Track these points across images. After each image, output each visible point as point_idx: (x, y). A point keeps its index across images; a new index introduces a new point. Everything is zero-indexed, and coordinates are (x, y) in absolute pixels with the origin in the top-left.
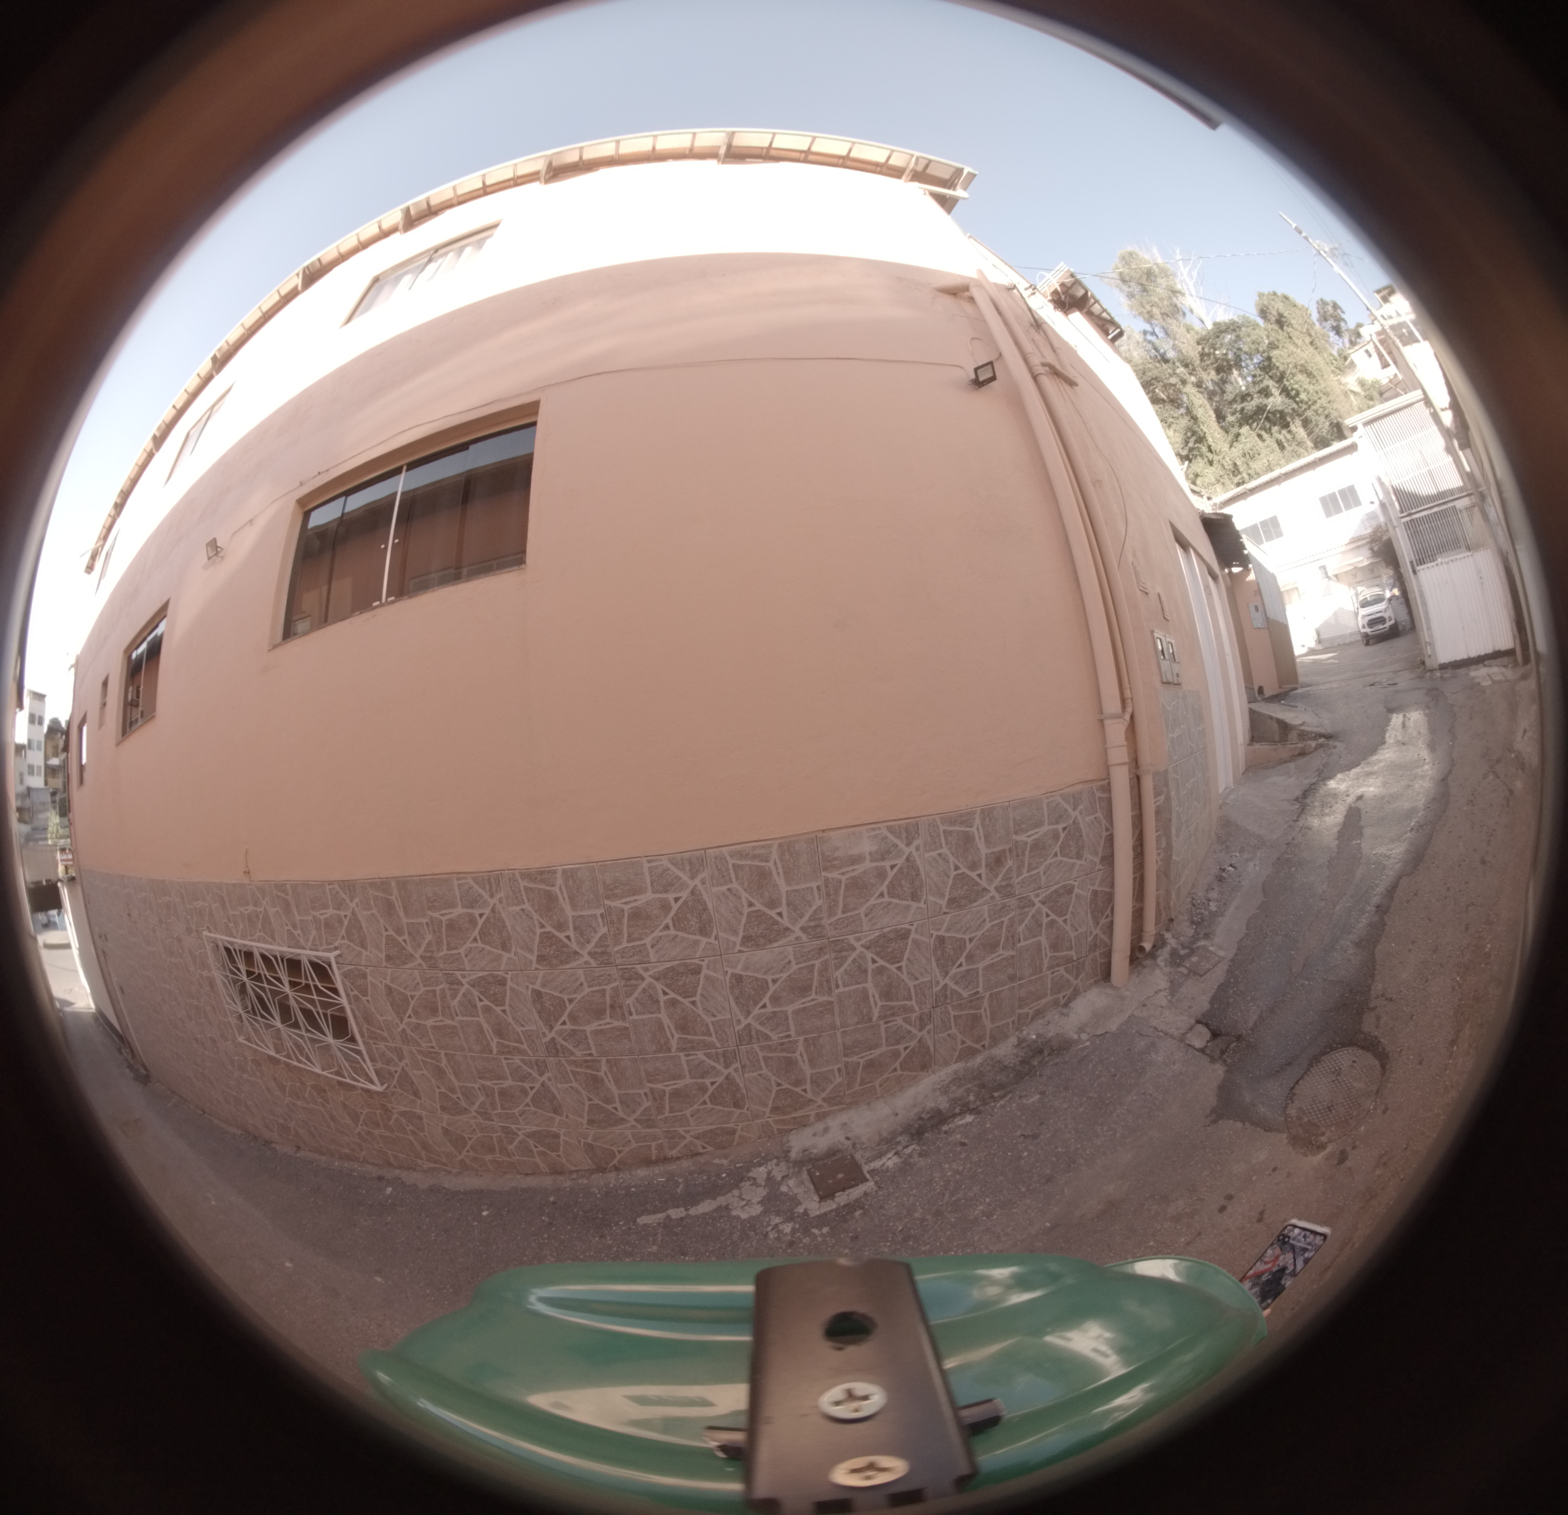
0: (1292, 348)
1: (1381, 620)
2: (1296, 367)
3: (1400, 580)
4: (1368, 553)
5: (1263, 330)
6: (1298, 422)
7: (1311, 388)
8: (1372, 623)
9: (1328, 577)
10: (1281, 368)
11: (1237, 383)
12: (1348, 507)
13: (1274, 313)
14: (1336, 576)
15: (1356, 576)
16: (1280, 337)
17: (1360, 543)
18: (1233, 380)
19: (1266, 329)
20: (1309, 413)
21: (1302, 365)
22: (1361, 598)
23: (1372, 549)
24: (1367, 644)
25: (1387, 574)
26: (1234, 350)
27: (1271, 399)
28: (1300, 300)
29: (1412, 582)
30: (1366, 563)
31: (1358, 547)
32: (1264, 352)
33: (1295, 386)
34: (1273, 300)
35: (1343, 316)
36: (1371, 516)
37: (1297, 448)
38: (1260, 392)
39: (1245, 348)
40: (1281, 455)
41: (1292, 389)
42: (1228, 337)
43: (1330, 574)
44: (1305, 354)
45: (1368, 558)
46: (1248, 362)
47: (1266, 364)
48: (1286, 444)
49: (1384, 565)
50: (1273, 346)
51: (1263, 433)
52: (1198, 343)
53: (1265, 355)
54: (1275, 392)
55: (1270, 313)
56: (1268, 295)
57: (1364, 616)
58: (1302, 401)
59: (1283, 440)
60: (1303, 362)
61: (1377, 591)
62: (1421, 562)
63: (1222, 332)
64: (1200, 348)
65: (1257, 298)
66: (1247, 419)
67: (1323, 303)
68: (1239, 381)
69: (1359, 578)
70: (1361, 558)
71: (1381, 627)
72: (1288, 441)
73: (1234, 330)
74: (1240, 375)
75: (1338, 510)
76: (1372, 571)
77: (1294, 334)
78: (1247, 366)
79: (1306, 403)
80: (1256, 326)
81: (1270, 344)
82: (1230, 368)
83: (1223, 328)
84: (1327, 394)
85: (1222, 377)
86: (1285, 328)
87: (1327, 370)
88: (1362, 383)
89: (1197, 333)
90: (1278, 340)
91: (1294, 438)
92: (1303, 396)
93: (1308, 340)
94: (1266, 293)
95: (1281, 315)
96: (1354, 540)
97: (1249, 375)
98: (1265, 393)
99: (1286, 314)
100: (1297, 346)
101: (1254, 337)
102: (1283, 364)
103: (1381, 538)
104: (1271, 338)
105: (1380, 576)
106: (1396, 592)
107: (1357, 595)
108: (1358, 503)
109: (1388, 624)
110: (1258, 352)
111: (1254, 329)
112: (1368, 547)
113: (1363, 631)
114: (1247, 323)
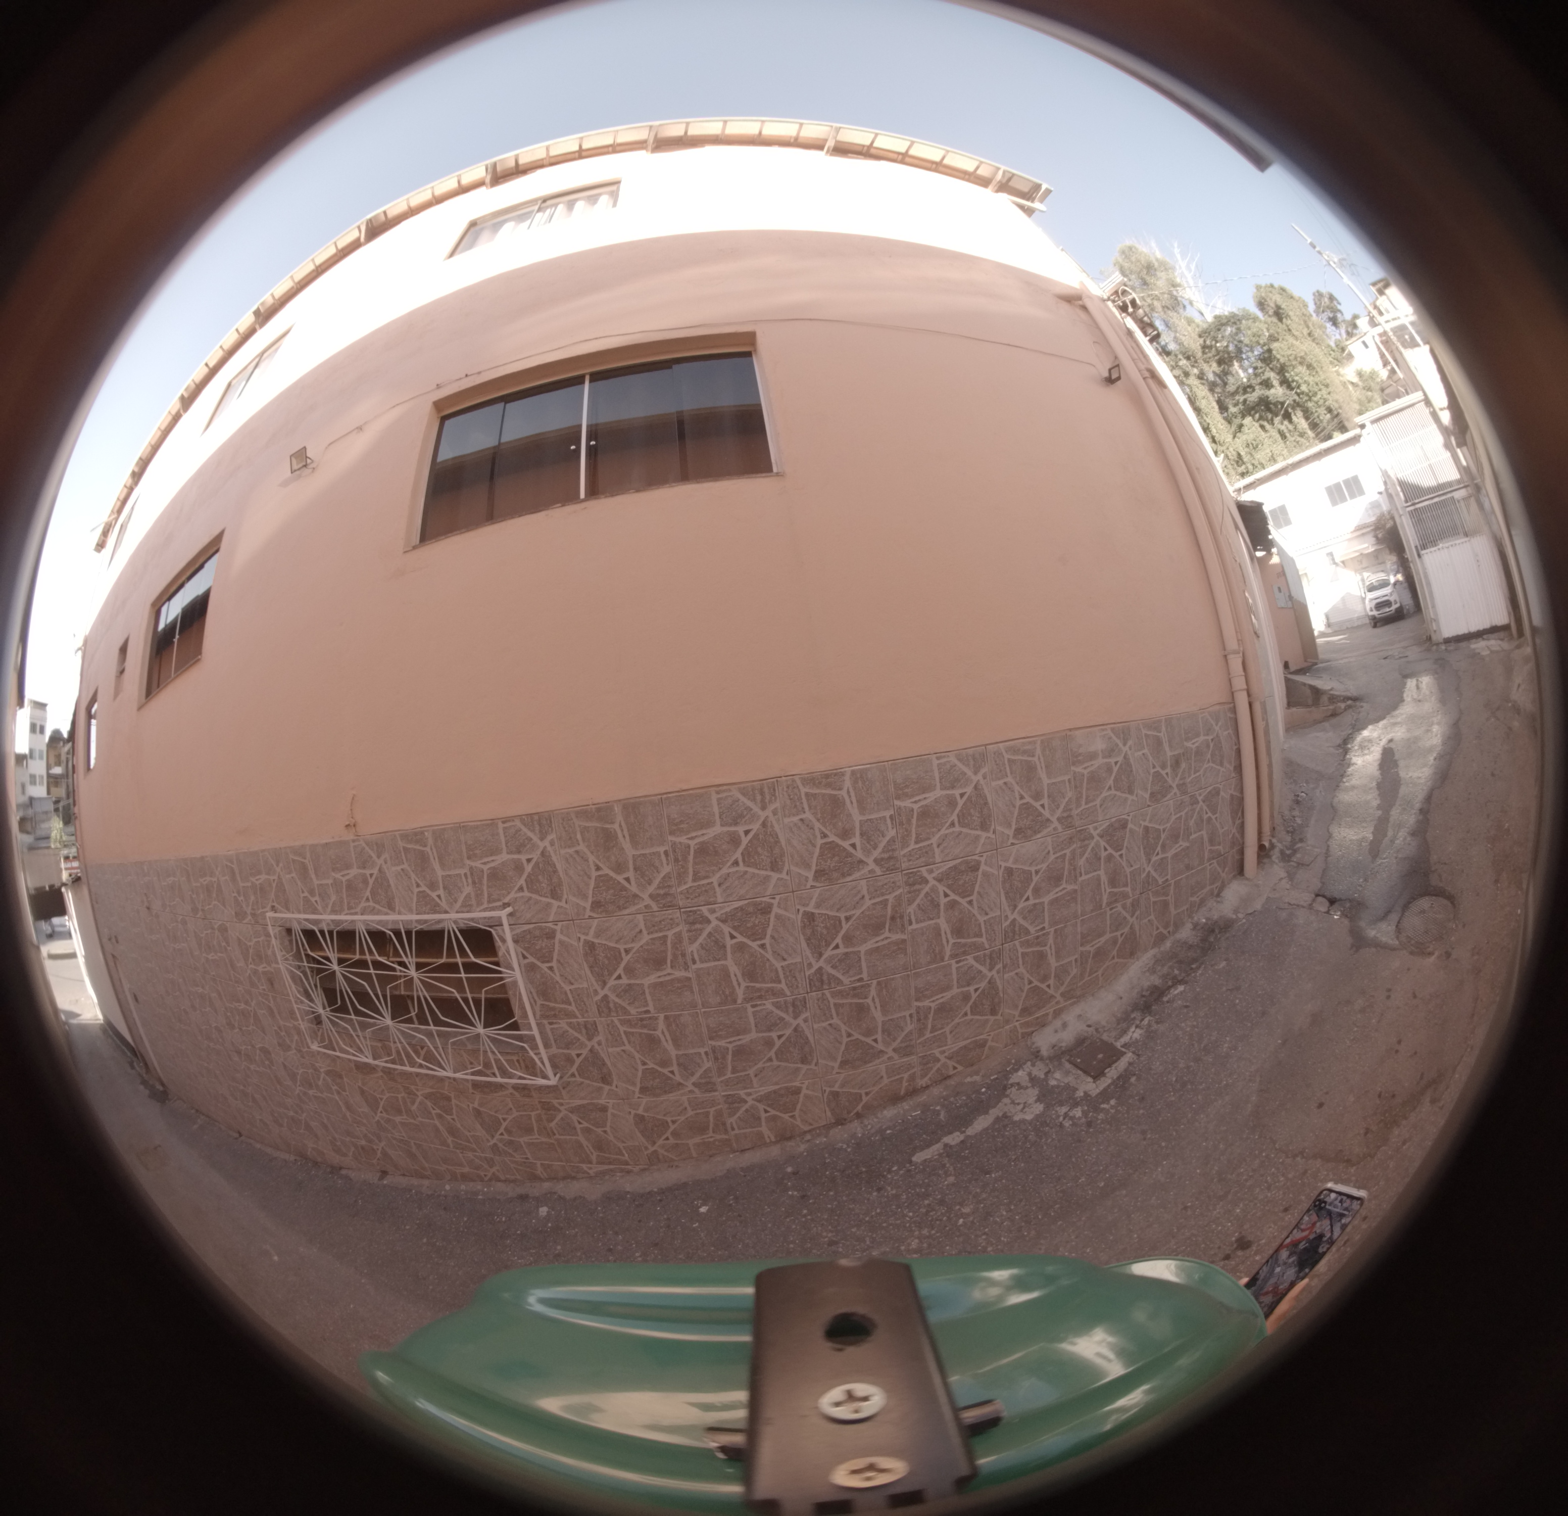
0: (1291, 340)
1: (1387, 603)
2: (1296, 358)
3: (1404, 565)
4: (1372, 540)
5: (1263, 324)
6: (1299, 413)
7: (1311, 380)
8: (1379, 606)
9: (1335, 563)
10: (1282, 360)
11: (1239, 375)
12: (1353, 496)
13: (1272, 305)
14: (1343, 562)
15: (1362, 562)
16: (1280, 330)
17: (1364, 531)
18: (1234, 372)
19: (1266, 323)
20: (1310, 404)
21: (1301, 357)
22: (1367, 583)
23: (1376, 537)
24: (1375, 626)
25: (1391, 560)
26: (1236, 342)
27: (1273, 391)
28: (1296, 293)
29: (1417, 567)
30: (1371, 549)
31: (1363, 534)
32: (1264, 345)
33: (1296, 378)
34: (1271, 292)
35: (1339, 307)
36: (1375, 505)
37: (1299, 439)
38: (1261, 384)
39: (1246, 341)
40: (1283, 445)
41: (1293, 381)
42: (1229, 330)
43: (1338, 560)
44: (1304, 347)
45: (1373, 545)
46: (1250, 354)
47: (1266, 355)
48: (1288, 435)
49: (1387, 551)
50: (1273, 338)
51: (1265, 424)
52: (1200, 336)
53: (1265, 348)
54: (1276, 383)
55: (1268, 305)
56: (1266, 287)
57: (1371, 600)
58: (1303, 393)
59: (1286, 431)
60: (1302, 354)
61: (1382, 576)
62: (1424, 547)
63: (1223, 325)
64: (1201, 341)
65: (1255, 290)
66: (1248, 410)
67: (1319, 295)
68: (1241, 373)
69: (1365, 564)
70: (1366, 545)
71: (1388, 610)
72: (1290, 431)
73: (1235, 323)
74: (1241, 367)
75: (1343, 499)
76: (1376, 557)
77: (1293, 326)
78: (1248, 358)
79: (1307, 395)
80: (1255, 319)
81: (1270, 336)
82: (1231, 359)
83: (1225, 321)
84: (1327, 386)
85: (1224, 369)
86: (1284, 320)
87: (1325, 360)
88: (1360, 374)
89: (1198, 326)
90: (1278, 333)
91: (1295, 428)
92: (1304, 388)
93: (1306, 332)
94: (1263, 285)
95: (1278, 307)
96: (1359, 528)
97: (1251, 366)
98: (1267, 384)
99: (1283, 307)
100: (1296, 338)
101: (1255, 330)
102: (1283, 356)
103: (1384, 526)
104: (1271, 331)
105: (1383, 563)
106: (1400, 577)
107: (1363, 580)
108: (1361, 492)
109: (1394, 607)
110: (1259, 344)
111: (1254, 322)
112: (1372, 534)
113: (1371, 613)
114: (1247, 316)
